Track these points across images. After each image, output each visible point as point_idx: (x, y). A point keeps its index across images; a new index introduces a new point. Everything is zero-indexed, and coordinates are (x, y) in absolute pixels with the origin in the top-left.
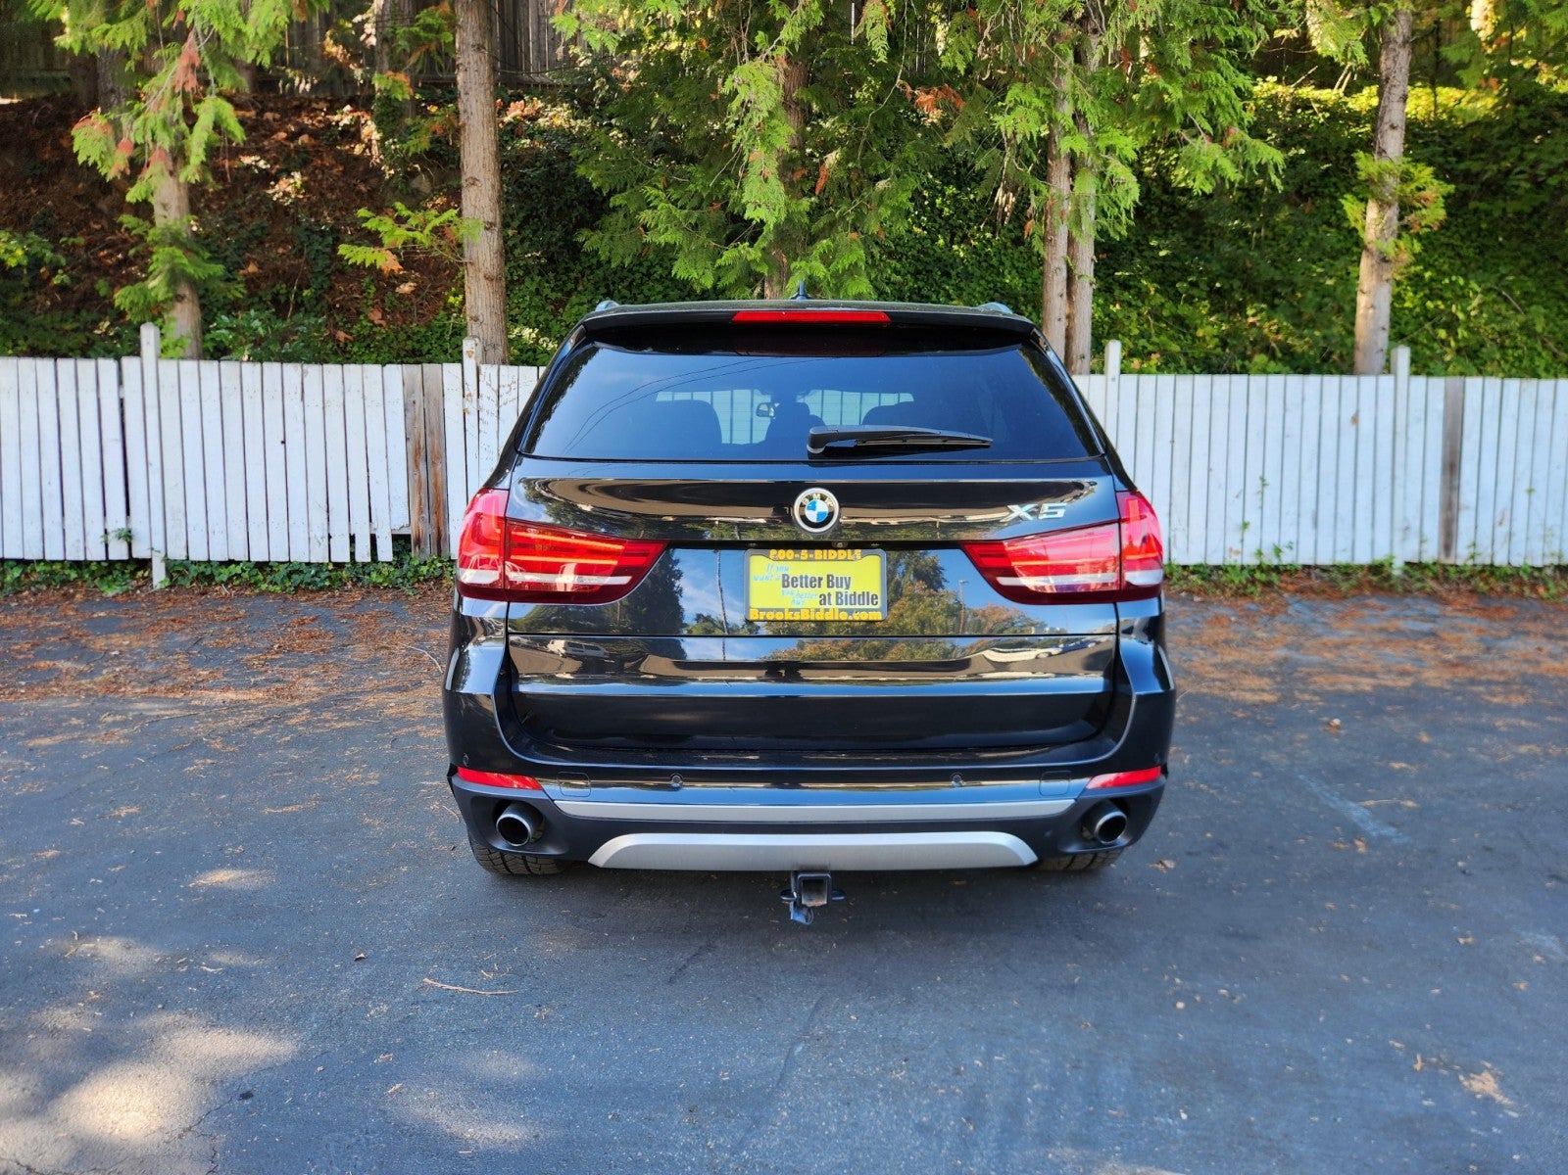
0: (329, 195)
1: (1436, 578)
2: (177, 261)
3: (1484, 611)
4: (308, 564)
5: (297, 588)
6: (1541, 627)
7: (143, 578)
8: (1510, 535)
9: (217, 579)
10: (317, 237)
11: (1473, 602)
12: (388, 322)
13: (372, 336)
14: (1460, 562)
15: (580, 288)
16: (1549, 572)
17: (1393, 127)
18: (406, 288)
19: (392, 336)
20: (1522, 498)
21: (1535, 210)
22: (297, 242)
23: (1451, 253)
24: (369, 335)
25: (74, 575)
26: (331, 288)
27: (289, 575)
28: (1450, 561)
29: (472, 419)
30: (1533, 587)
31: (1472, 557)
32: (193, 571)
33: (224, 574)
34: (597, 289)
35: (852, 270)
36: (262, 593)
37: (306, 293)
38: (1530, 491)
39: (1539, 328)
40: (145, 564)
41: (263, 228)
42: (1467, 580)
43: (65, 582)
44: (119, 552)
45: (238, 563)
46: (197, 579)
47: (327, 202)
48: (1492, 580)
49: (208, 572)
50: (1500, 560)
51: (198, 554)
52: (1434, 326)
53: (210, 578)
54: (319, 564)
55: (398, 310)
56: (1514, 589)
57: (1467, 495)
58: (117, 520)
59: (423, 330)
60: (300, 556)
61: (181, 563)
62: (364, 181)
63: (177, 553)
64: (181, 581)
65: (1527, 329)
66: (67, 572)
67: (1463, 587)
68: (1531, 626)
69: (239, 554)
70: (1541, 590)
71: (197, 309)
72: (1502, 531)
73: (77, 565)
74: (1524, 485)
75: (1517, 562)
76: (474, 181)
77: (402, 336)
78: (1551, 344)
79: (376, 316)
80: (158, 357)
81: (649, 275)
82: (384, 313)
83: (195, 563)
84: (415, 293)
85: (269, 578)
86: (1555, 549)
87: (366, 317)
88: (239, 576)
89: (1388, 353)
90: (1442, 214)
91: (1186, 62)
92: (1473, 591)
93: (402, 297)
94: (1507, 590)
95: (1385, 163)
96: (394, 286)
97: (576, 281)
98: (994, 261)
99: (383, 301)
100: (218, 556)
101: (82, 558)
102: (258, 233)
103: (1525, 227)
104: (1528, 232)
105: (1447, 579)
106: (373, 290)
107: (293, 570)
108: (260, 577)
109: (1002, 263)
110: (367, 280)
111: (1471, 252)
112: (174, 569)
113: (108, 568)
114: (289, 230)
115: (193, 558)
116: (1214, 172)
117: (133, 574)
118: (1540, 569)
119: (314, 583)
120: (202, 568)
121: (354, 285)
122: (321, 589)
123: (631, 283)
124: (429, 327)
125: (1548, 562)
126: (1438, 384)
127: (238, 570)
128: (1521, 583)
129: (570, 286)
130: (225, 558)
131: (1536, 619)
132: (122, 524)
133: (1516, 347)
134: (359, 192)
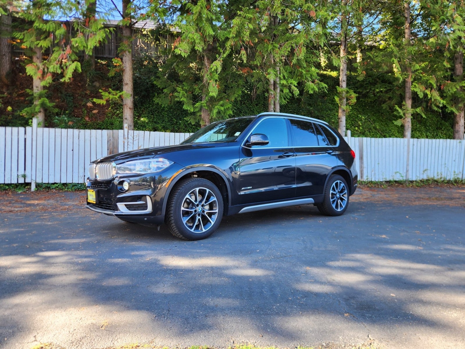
0: (70, 86)
1: (360, 184)
2: (45, 102)
3: (371, 190)
4: (78, 183)
5: (75, 190)
6: (383, 193)
7: (28, 188)
8: (375, 174)
9: (51, 188)
10: (68, 97)
11: (368, 189)
12: (91, 121)
13: (86, 124)
14: (365, 180)
15: (144, 113)
16: (384, 182)
17: (344, 81)
18: (95, 112)
19: (92, 124)
20: (377, 165)
21: (374, 101)
22: (62, 98)
23: (356, 110)
24: (85, 124)
25: (7, 187)
26: (74, 111)
27: (73, 186)
28: (363, 180)
29: (126, 144)
30: (381, 186)
31: (367, 179)
32: (44, 186)
33: (54, 186)
34: (149, 113)
35: (228, 109)
36: (65, 191)
37: (67, 112)
38: (378, 164)
39: (378, 127)
40: (29, 184)
41: (51, 94)
42: (367, 184)
43: (5, 190)
44: (21, 181)
45: (57, 184)
46: (45, 188)
47: (70, 88)
48: (372, 184)
49: (49, 186)
50: (373, 180)
51: (45, 181)
52: (354, 127)
53: (49, 188)
54: (81, 184)
55: (93, 117)
56: (377, 186)
57: (365, 165)
58: (21, 172)
59: (101, 123)
60: (76, 181)
61: (41, 184)
62: (80, 83)
63: (39, 181)
64: (40, 189)
65: (375, 128)
66: (5, 187)
67: (366, 186)
68: (382, 193)
69: (58, 181)
70: (383, 186)
71: (44, 115)
72: (373, 173)
73: (8, 185)
74: (377, 162)
75: (377, 180)
76: (127, 84)
77: (95, 124)
78: (380, 132)
79: (87, 119)
80: (37, 127)
81: (163, 110)
82: (89, 118)
83: (45, 183)
84: (98, 113)
85: (67, 187)
86: (385, 177)
87: (84, 119)
88: (57, 187)
89: (346, 132)
90: (355, 101)
91: (305, 66)
92: (368, 187)
93: (94, 114)
94: (375, 186)
95: (343, 89)
96: (91, 111)
97: (143, 111)
98: (252, 109)
99: (89, 115)
100: (51, 181)
101: (10, 183)
102: (50, 95)
103: (372, 105)
104: (373, 106)
105: (362, 184)
106: (86, 112)
107: (74, 185)
108: (64, 187)
109: (254, 110)
110: (84, 109)
111: (361, 110)
112: (38, 185)
113: (17, 186)
114: (59, 95)
115: (44, 182)
116: (313, 89)
117: (24, 187)
118: (382, 182)
119: (81, 188)
120: (47, 185)
121: (80, 110)
122: (82, 190)
123: (158, 112)
124: (103, 122)
125: (383, 180)
126: (357, 139)
127: (57, 185)
128: (378, 185)
129: (141, 112)
130: (53, 182)
131: (382, 191)
132: (23, 173)
133: (372, 132)
134: (79, 86)
